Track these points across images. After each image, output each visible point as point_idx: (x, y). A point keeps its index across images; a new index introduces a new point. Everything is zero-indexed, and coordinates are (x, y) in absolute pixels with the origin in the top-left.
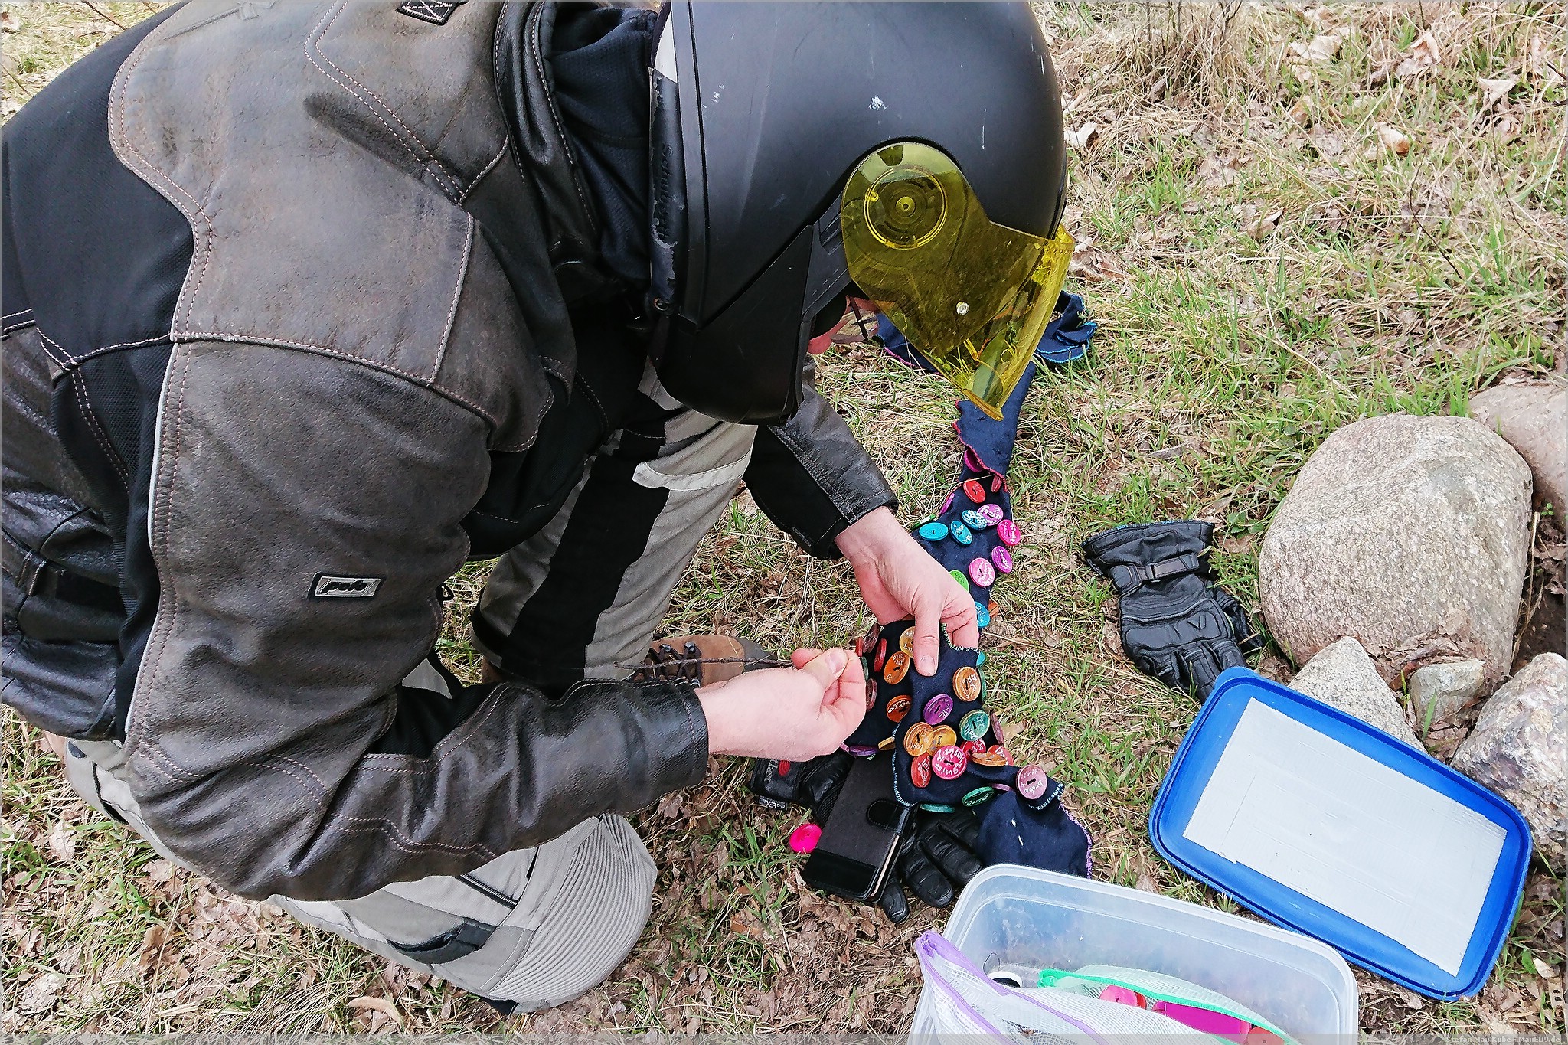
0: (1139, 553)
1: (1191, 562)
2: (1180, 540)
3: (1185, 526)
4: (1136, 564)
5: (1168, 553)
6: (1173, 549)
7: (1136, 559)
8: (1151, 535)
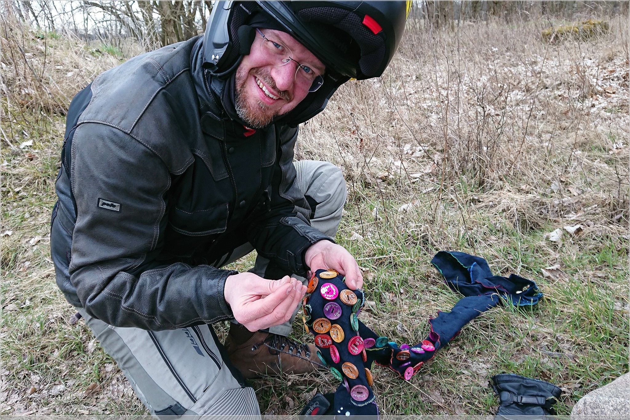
0: (518, 389)
1: (541, 401)
2: (541, 390)
3: (546, 385)
4: (514, 393)
5: (532, 394)
6: (535, 393)
7: (515, 391)
8: (527, 383)
